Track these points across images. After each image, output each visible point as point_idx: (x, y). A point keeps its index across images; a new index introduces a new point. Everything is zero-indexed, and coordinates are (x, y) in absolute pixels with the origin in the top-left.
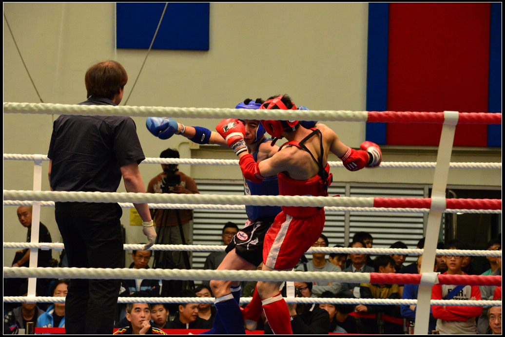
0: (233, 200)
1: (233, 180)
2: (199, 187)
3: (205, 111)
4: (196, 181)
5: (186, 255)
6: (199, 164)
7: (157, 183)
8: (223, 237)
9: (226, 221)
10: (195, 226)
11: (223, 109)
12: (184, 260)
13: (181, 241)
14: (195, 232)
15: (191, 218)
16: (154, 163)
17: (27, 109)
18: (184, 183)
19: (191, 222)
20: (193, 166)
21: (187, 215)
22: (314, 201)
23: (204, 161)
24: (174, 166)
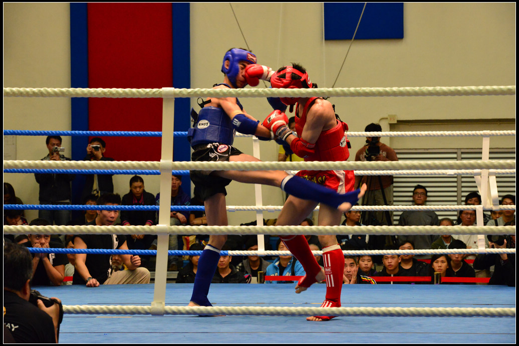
0: (432, 165)
1: (427, 149)
2: (399, 156)
3: (406, 90)
4: (396, 151)
5: (388, 214)
6: (399, 136)
7: (363, 153)
8: (414, 198)
9: (415, 184)
10: (395, 189)
11: (422, 88)
12: (386, 218)
13: (383, 203)
14: (395, 194)
15: (393, 182)
16: (360, 136)
17: (256, 94)
18: (385, 153)
19: (391, 186)
20: (391, 137)
21: (388, 180)
22: (504, 164)
23: (403, 133)
24: (377, 139)
